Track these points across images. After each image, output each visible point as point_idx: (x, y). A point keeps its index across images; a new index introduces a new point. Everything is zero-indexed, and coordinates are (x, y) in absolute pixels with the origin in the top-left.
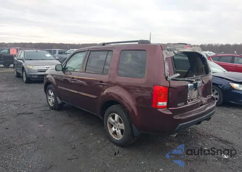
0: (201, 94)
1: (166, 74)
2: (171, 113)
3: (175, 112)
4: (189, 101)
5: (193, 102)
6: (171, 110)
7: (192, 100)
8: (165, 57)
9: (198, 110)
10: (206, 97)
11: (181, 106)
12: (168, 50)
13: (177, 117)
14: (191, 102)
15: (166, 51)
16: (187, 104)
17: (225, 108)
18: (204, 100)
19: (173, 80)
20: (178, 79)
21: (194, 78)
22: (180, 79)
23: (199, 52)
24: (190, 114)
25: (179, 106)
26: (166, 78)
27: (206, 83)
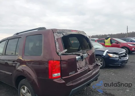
0: (88, 63)
1: (58, 51)
2: (64, 82)
3: (67, 80)
4: (79, 69)
5: (82, 69)
6: (64, 79)
7: (81, 68)
8: (56, 38)
9: (87, 75)
10: (92, 65)
11: (72, 74)
12: (58, 33)
13: (69, 84)
14: (81, 70)
15: (57, 34)
16: (77, 72)
17: (107, 69)
18: (91, 67)
19: (63, 54)
20: (67, 54)
21: (80, 52)
22: (69, 54)
23: (83, 34)
24: (80, 79)
25: (71, 75)
26: (58, 54)
27: (90, 55)
